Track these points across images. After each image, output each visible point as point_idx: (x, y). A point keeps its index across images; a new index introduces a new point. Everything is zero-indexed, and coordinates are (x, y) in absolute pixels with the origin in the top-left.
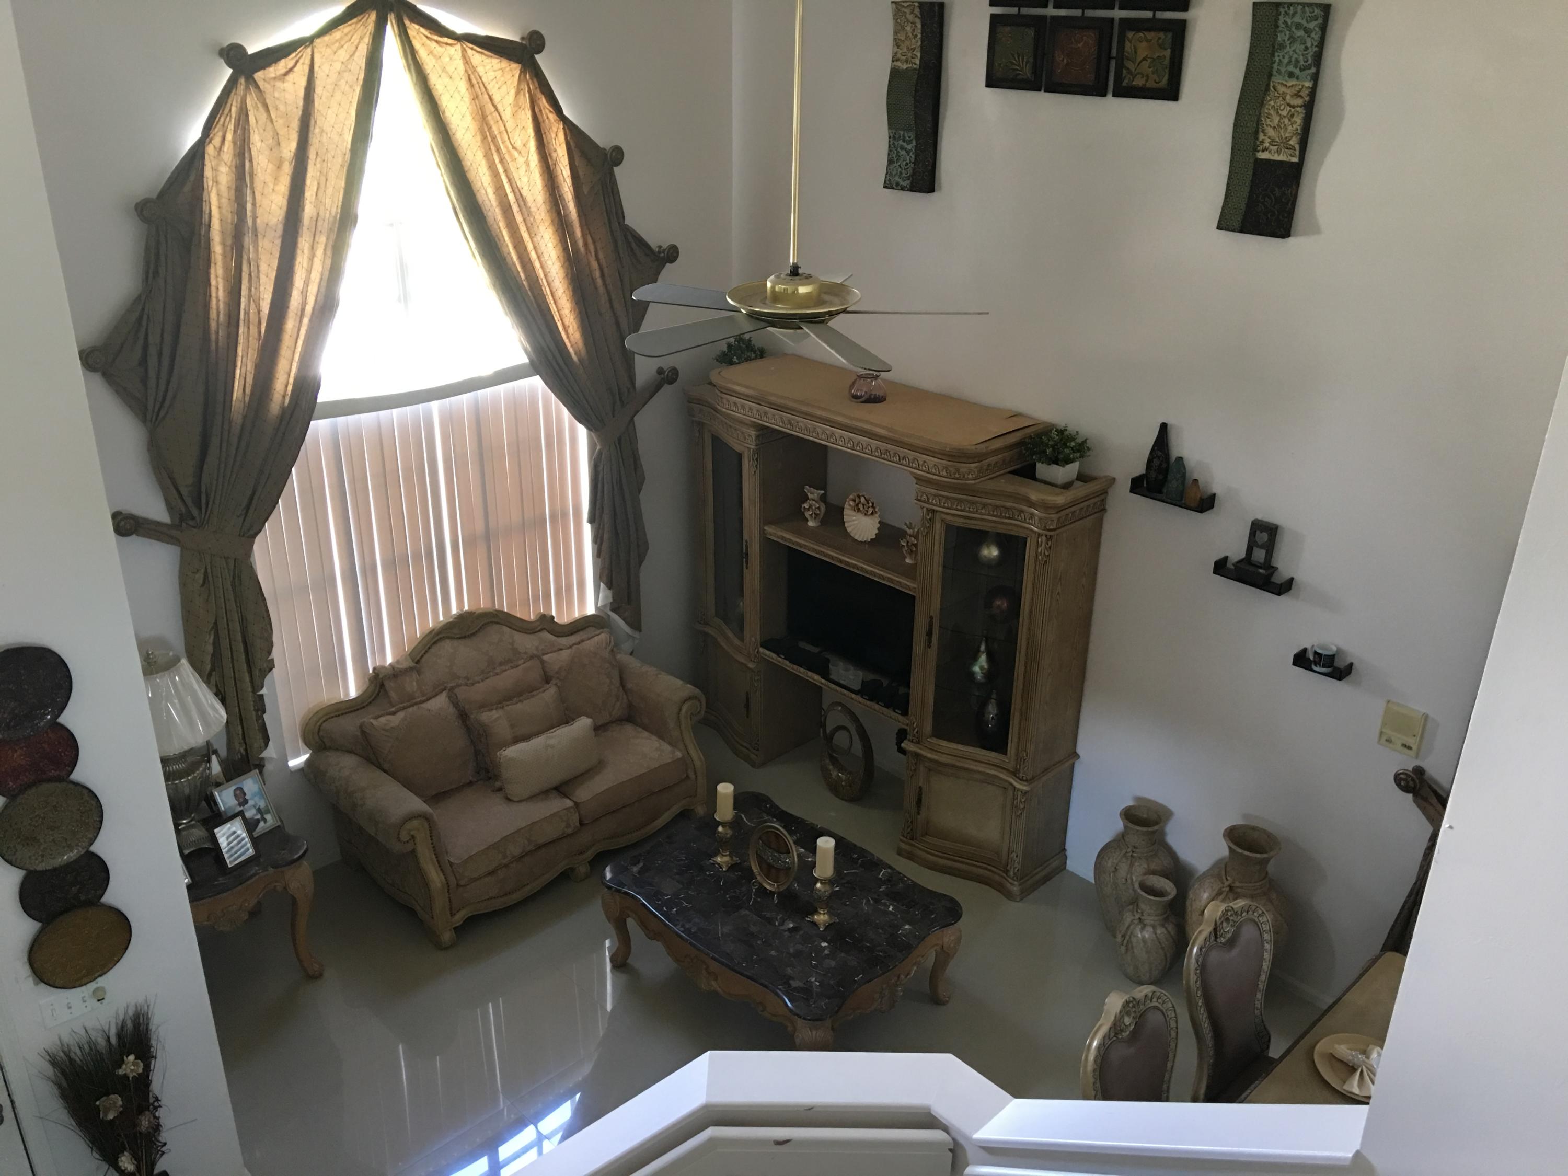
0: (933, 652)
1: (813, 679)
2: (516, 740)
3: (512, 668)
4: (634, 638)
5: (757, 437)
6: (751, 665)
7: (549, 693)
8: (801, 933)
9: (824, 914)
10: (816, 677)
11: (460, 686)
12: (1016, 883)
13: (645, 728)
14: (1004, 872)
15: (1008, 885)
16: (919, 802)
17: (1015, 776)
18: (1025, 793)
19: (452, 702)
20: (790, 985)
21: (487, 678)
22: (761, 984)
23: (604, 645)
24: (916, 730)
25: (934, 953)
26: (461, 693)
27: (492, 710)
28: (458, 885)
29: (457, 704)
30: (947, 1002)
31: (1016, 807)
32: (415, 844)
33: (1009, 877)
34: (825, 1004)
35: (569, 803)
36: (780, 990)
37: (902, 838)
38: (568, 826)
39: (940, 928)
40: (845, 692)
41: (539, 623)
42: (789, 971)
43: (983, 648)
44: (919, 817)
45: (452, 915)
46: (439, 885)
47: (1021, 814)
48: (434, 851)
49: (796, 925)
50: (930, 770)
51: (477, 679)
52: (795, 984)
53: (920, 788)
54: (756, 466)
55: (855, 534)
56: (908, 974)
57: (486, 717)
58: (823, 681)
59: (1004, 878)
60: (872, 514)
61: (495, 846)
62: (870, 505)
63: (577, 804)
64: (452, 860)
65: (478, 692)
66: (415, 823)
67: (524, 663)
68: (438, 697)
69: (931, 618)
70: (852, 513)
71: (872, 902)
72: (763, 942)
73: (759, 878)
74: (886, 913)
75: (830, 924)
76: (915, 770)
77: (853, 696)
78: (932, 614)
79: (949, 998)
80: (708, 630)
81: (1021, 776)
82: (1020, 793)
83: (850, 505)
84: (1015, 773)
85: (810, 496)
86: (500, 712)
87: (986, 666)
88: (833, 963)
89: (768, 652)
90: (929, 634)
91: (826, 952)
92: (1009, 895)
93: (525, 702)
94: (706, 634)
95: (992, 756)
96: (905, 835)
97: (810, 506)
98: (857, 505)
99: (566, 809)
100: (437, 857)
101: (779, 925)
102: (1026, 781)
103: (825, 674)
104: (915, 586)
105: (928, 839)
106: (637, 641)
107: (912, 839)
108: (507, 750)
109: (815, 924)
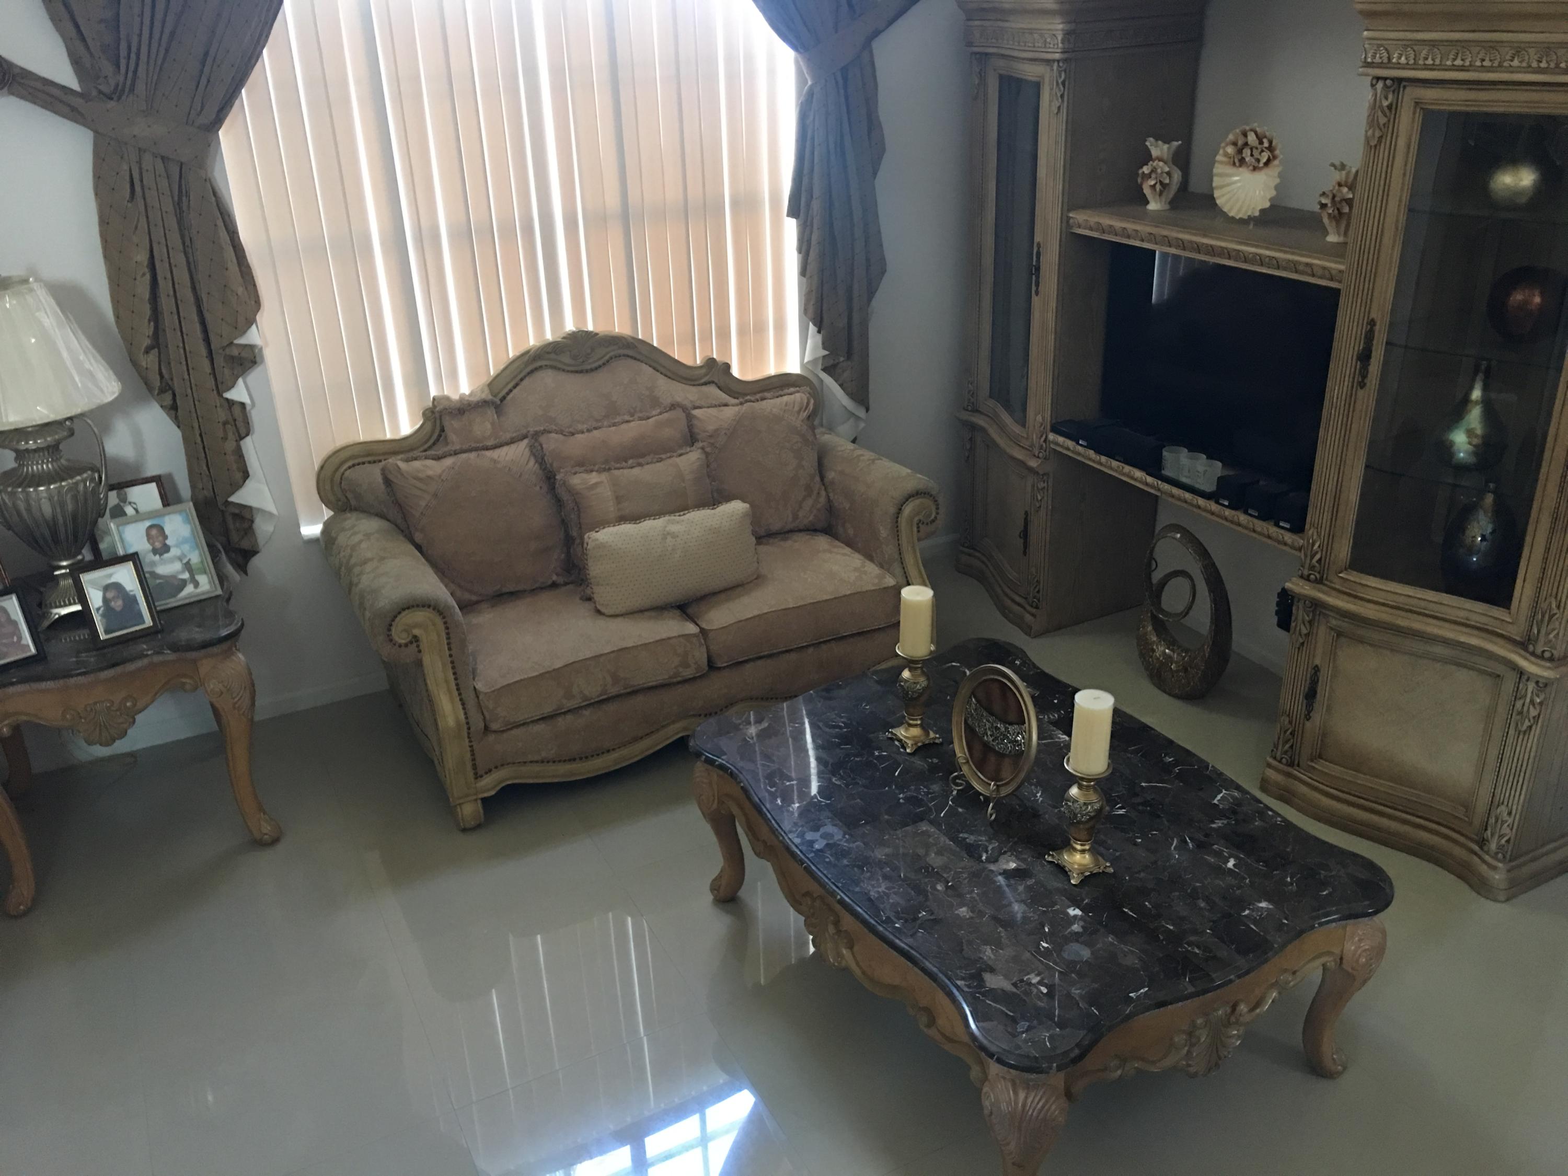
0: (1367, 398)
1: (1132, 478)
2: (622, 519)
3: (641, 419)
4: (858, 418)
5: (1068, 34)
6: (1033, 463)
7: (691, 459)
8: (1030, 882)
9: (1083, 851)
10: (1138, 474)
11: (550, 432)
12: (1500, 865)
13: (849, 544)
14: (1477, 843)
15: (1484, 868)
16: (1311, 695)
17: (1526, 650)
18: (1543, 685)
19: (534, 455)
20: (981, 981)
21: (596, 428)
22: (924, 970)
23: (796, 408)
24: (1318, 557)
25: (1320, 971)
26: (551, 443)
27: (592, 471)
28: (486, 728)
29: (543, 459)
30: (1339, 1074)
31: (1520, 713)
32: (420, 651)
33: (1487, 853)
34: (1051, 1038)
35: (691, 628)
36: (958, 987)
37: (1270, 760)
38: (685, 665)
39: (1340, 919)
40: (1188, 496)
41: (703, 371)
42: (988, 953)
43: (1476, 394)
44: (1308, 724)
45: (477, 776)
46: (451, 722)
47: (1530, 727)
48: (453, 668)
49: (1023, 866)
50: (1340, 634)
51: (580, 427)
52: (993, 981)
53: (1316, 669)
54: (1062, 96)
55: (1231, 210)
56: (1258, 1005)
57: (578, 481)
58: (1150, 479)
59: (1476, 854)
60: (1267, 163)
61: (555, 674)
62: (1266, 144)
63: (703, 631)
64: (479, 686)
65: (578, 444)
66: (420, 616)
67: (660, 414)
68: (513, 446)
69: (1372, 323)
70: (1230, 170)
71: (1191, 845)
72: (947, 887)
73: (965, 769)
74: (1222, 871)
75: (1093, 875)
76: (1307, 635)
77: (1201, 501)
78: (1373, 315)
79: (1345, 1068)
80: (980, 421)
81: (1539, 651)
82: (1531, 686)
83: (1226, 154)
84: (1524, 644)
85: (1155, 152)
86: (604, 477)
87: (1479, 429)
88: (1086, 953)
89: (1061, 439)
90: (1365, 357)
91: (1076, 928)
92: (1481, 887)
93: (646, 467)
94: (973, 427)
95: (1476, 610)
96: (1278, 755)
97: (1154, 170)
98: (1240, 151)
99: (687, 637)
100: (456, 679)
101: (988, 860)
102: (1551, 659)
103: (1154, 467)
104: (1342, 267)
105: (1320, 765)
106: (862, 425)
107: (1291, 764)
108: (601, 531)
109: (1062, 870)
